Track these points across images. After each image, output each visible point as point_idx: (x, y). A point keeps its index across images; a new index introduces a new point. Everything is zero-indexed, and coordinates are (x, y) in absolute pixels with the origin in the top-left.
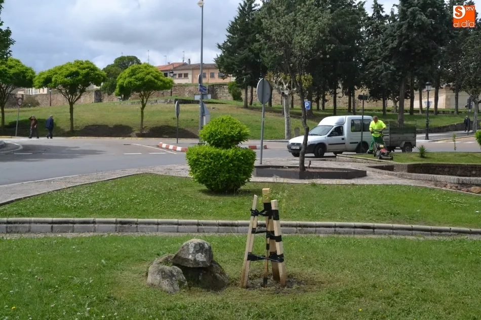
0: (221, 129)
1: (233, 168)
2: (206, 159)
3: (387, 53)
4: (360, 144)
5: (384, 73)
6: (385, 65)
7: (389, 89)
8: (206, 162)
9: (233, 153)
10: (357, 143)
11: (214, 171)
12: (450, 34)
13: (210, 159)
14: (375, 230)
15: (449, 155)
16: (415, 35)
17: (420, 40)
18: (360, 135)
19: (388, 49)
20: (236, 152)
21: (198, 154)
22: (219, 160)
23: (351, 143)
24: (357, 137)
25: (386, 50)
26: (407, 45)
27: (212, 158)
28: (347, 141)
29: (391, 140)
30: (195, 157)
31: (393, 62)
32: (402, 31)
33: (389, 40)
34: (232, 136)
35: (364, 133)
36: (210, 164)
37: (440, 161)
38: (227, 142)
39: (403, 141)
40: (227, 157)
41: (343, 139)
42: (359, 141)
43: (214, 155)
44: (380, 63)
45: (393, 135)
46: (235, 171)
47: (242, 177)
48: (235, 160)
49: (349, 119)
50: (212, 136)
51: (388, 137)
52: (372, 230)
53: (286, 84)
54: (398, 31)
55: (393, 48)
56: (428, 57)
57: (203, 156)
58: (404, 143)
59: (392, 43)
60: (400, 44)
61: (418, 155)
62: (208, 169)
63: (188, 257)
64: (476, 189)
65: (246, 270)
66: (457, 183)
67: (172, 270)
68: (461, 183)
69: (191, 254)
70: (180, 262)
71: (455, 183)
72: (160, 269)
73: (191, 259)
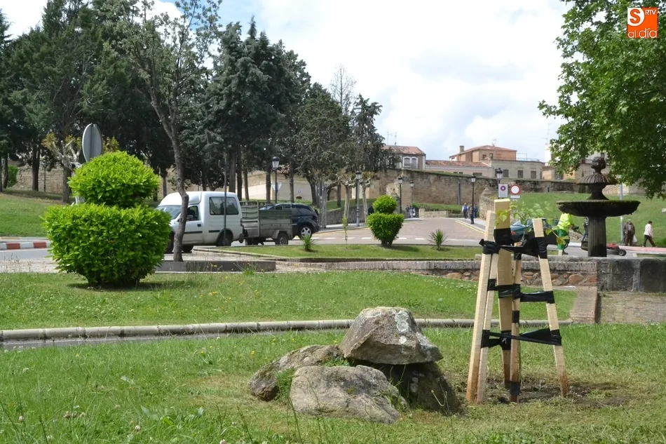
0: (115, 173)
1: (140, 241)
2: (91, 225)
3: (210, 117)
4: (223, 232)
5: (208, 145)
6: (209, 134)
7: (211, 169)
8: (92, 231)
9: (140, 215)
10: (218, 231)
11: (107, 246)
12: (290, 96)
13: (100, 227)
15: (339, 248)
16: (248, 94)
17: (255, 101)
18: (223, 220)
19: (213, 113)
20: (145, 213)
21: (74, 218)
22: (116, 226)
23: (210, 231)
24: (218, 222)
25: (209, 113)
26: (238, 108)
27: (103, 224)
28: (205, 229)
29: (262, 228)
30: (69, 223)
31: (219, 131)
32: (230, 88)
33: (212, 100)
34: (137, 186)
35: (227, 216)
36: (100, 233)
37: (331, 255)
38: (127, 197)
39: (275, 229)
40: (132, 222)
41: (199, 225)
42: (221, 228)
43: (108, 218)
44: (201, 132)
45: (263, 221)
46: (143, 246)
47: (154, 257)
48: (143, 228)
49: (206, 196)
50: (99, 187)
51: (257, 224)
53: (76, 153)
54: (226, 88)
55: (219, 111)
56: (265, 126)
57: (85, 220)
58: (278, 232)
59: (218, 103)
60: (228, 106)
61: (302, 248)
62: (95, 244)
63: (398, 341)
64: (453, 275)
65: (480, 368)
66: (427, 270)
67: (361, 375)
68: (433, 268)
69: (403, 334)
70: (372, 354)
71: (424, 270)
72: (330, 374)
73: (406, 344)
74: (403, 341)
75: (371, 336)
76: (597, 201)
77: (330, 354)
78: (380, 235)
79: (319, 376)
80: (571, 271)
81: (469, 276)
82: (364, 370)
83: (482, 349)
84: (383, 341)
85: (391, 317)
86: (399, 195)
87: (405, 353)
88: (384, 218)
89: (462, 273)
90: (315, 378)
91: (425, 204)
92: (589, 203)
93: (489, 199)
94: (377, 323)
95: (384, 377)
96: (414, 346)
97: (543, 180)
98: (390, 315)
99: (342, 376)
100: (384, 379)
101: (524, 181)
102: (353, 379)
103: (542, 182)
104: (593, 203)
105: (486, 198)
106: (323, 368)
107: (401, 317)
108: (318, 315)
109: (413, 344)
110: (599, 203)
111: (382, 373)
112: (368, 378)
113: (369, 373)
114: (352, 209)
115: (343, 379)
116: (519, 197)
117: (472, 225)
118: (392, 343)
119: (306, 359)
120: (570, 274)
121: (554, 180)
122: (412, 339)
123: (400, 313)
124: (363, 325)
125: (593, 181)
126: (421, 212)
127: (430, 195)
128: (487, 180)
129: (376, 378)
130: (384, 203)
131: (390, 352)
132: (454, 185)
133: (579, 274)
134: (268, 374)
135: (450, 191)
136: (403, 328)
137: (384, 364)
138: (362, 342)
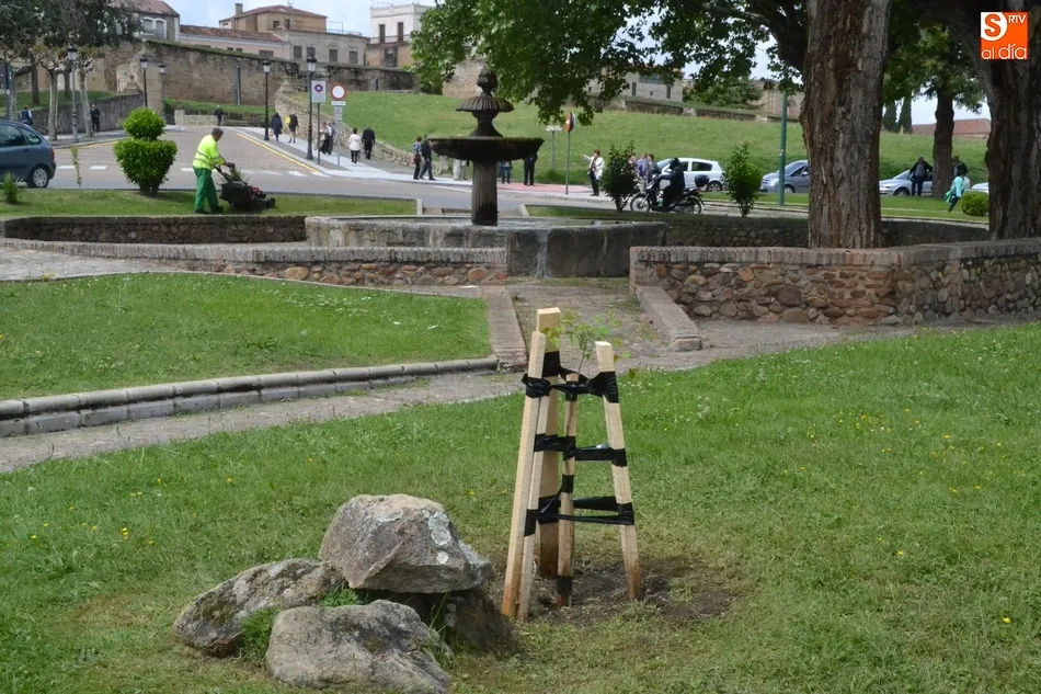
14: (263, 392)
15: (67, 197)
52: (255, 393)
63: (435, 560)
64: (296, 272)
65: (523, 565)
66: (253, 262)
67: (385, 618)
68: (262, 260)
69: (441, 549)
70: (396, 582)
71: (248, 262)
72: (334, 619)
73: (449, 565)
74: (443, 559)
75: (396, 555)
76: (487, 138)
77: (326, 582)
78: (138, 175)
79: (318, 624)
80: (472, 263)
81: (320, 272)
82: (386, 608)
83: (526, 538)
84: (413, 562)
85: (422, 522)
86: (142, 89)
87: (447, 577)
88: (143, 148)
89: (309, 268)
90: (312, 628)
91: (184, 101)
92: (475, 141)
93: (291, 99)
94: (401, 532)
95: (417, 615)
96: (462, 568)
97: (368, 67)
98: (420, 520)
99: (355, 622)
100: (417, 620)
101: (339, 68)
102: (372, 625)
103: (367, 70)
104: (481, 141)
105: (286, 97)
106: (323, 611)
107: (439, 522)
108: (120, 378)
109: (458, 564)
110: (489, 141)
111: (413, 610)
112: (394, 620)
113: (396, 613)
114: (63, 109)
115: (357, 627)
116: (344, 103)
117: (266, 143)
118: (427, 563)
119: (288, 593)
120: (470, 268)
121: (383, 67)
122: (458, 557)
123: (435, 515)
124: (375, 533)
125: (480, 108)
126: (179, 115)
127: (190, 86)
128: (283, 63)
129: (408, 620)
130: (142, 121)
131: (424, 576)
132: (230, 71)
133: (482, 268)
134: (217, 613)
135: (223, 80)
136: (442, 539)
137: (412, 594)
138: (381, 567)
